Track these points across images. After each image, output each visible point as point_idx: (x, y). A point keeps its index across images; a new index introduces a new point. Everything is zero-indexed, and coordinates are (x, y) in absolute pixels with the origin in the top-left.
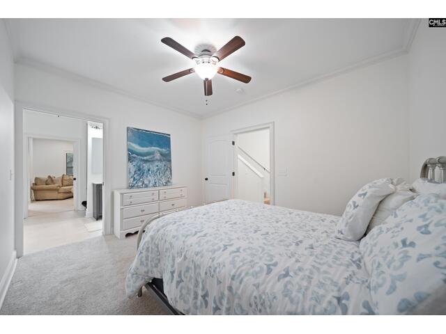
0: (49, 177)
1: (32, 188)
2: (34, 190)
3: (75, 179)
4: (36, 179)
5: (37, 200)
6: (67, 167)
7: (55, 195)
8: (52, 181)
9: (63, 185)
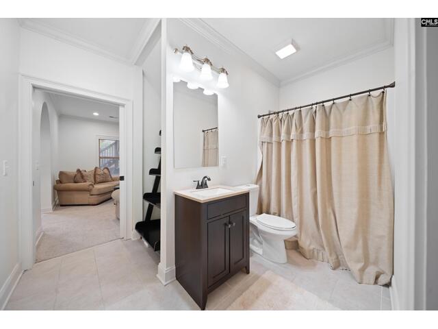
0: (79, 171)
1: (55, 188)
2: (58, 191)
3: (122, 178)
4: (61, 174)
5: (62, 206)
6: (100, 157)
7: (85, 198)
8: (82, 177)
9: (96, 182)
